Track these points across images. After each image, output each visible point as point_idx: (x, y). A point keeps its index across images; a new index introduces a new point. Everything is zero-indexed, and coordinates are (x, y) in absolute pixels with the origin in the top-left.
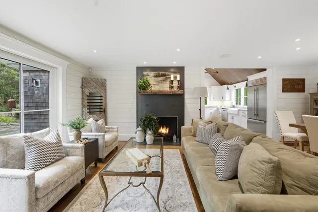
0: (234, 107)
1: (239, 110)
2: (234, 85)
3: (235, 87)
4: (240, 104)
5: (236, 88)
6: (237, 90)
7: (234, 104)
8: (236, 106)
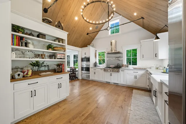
1: (162, 83)
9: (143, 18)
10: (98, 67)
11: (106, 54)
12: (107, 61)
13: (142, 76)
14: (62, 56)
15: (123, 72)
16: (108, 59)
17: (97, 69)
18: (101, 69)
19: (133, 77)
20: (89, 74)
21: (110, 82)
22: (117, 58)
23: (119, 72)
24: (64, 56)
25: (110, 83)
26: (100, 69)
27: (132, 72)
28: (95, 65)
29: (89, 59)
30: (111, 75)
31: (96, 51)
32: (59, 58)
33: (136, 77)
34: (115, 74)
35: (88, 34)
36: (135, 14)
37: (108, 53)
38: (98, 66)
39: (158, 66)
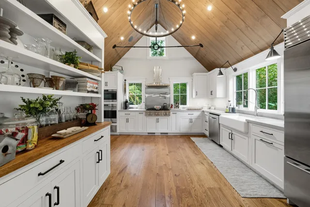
0: (233, 111)
1: (248, 122)
2: (234, 67)
3: (235, 70)
4: (246, 106)
5: (238, 73)
6: (239, 78)
7: (233, 104)
8: (237, 108)
9: (201, 45)
10: (130, 110)
11: (143, 88)
12: (146, 99)
13: (198, 118)
14: (94, 85)
15: (175, 115)
16: (147, 95)
17: (131, 113)
18: (140, 112)
19: (188, 121)
20: (116, 123)
21: (154, 133)
22: (162, 95)
23: (169, 115)
24: (97, 86)
25: (156, 134)
26: (137, 113)
27: (186, 114)
28: (126, 106)
29: (116, 94)
30: (158, 121)
31: (125, 80)
32: (89, 89)
33: (191, 120)
34: (163, 120)
35: (115, 47)
36: (193, 38)
37: (150, 87)
38: (130, 108)
39: (210, 106)
